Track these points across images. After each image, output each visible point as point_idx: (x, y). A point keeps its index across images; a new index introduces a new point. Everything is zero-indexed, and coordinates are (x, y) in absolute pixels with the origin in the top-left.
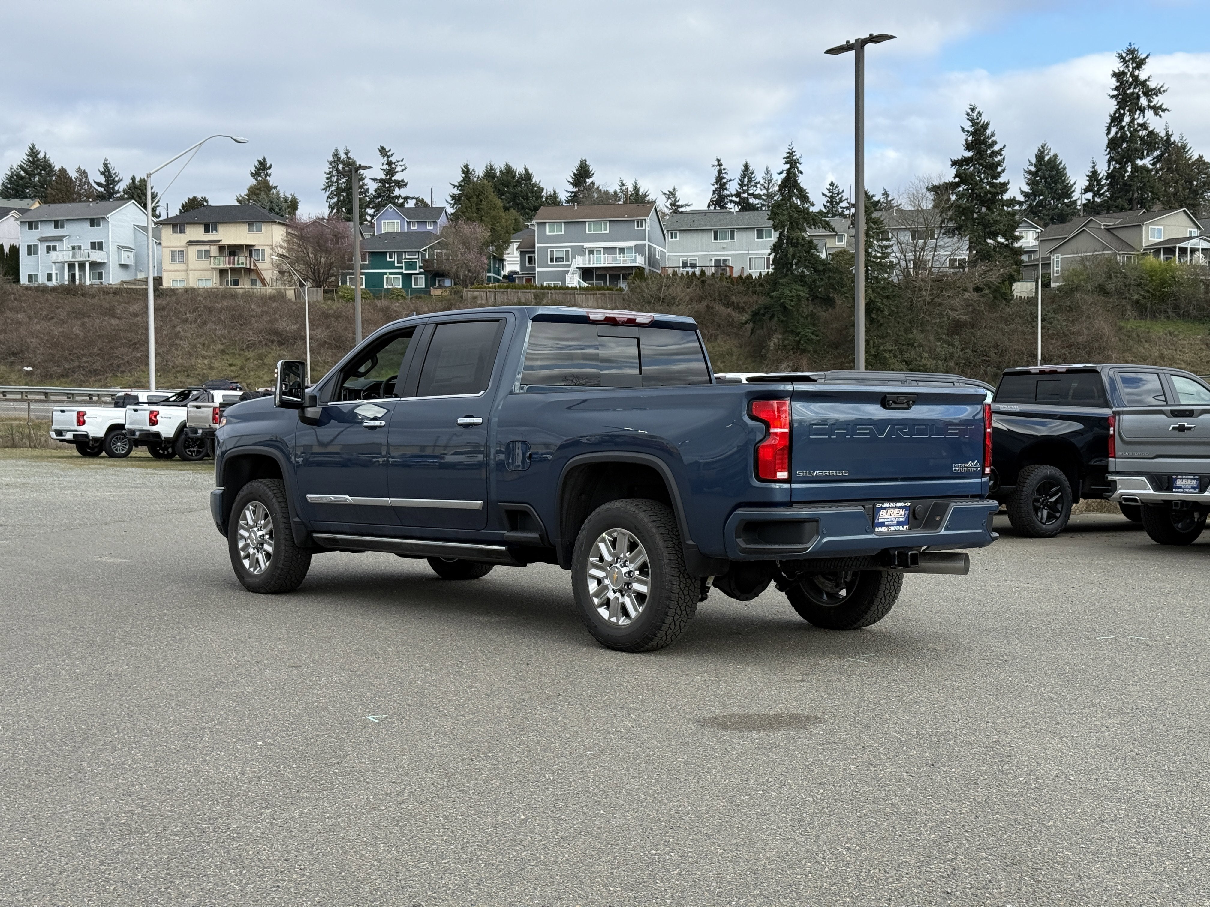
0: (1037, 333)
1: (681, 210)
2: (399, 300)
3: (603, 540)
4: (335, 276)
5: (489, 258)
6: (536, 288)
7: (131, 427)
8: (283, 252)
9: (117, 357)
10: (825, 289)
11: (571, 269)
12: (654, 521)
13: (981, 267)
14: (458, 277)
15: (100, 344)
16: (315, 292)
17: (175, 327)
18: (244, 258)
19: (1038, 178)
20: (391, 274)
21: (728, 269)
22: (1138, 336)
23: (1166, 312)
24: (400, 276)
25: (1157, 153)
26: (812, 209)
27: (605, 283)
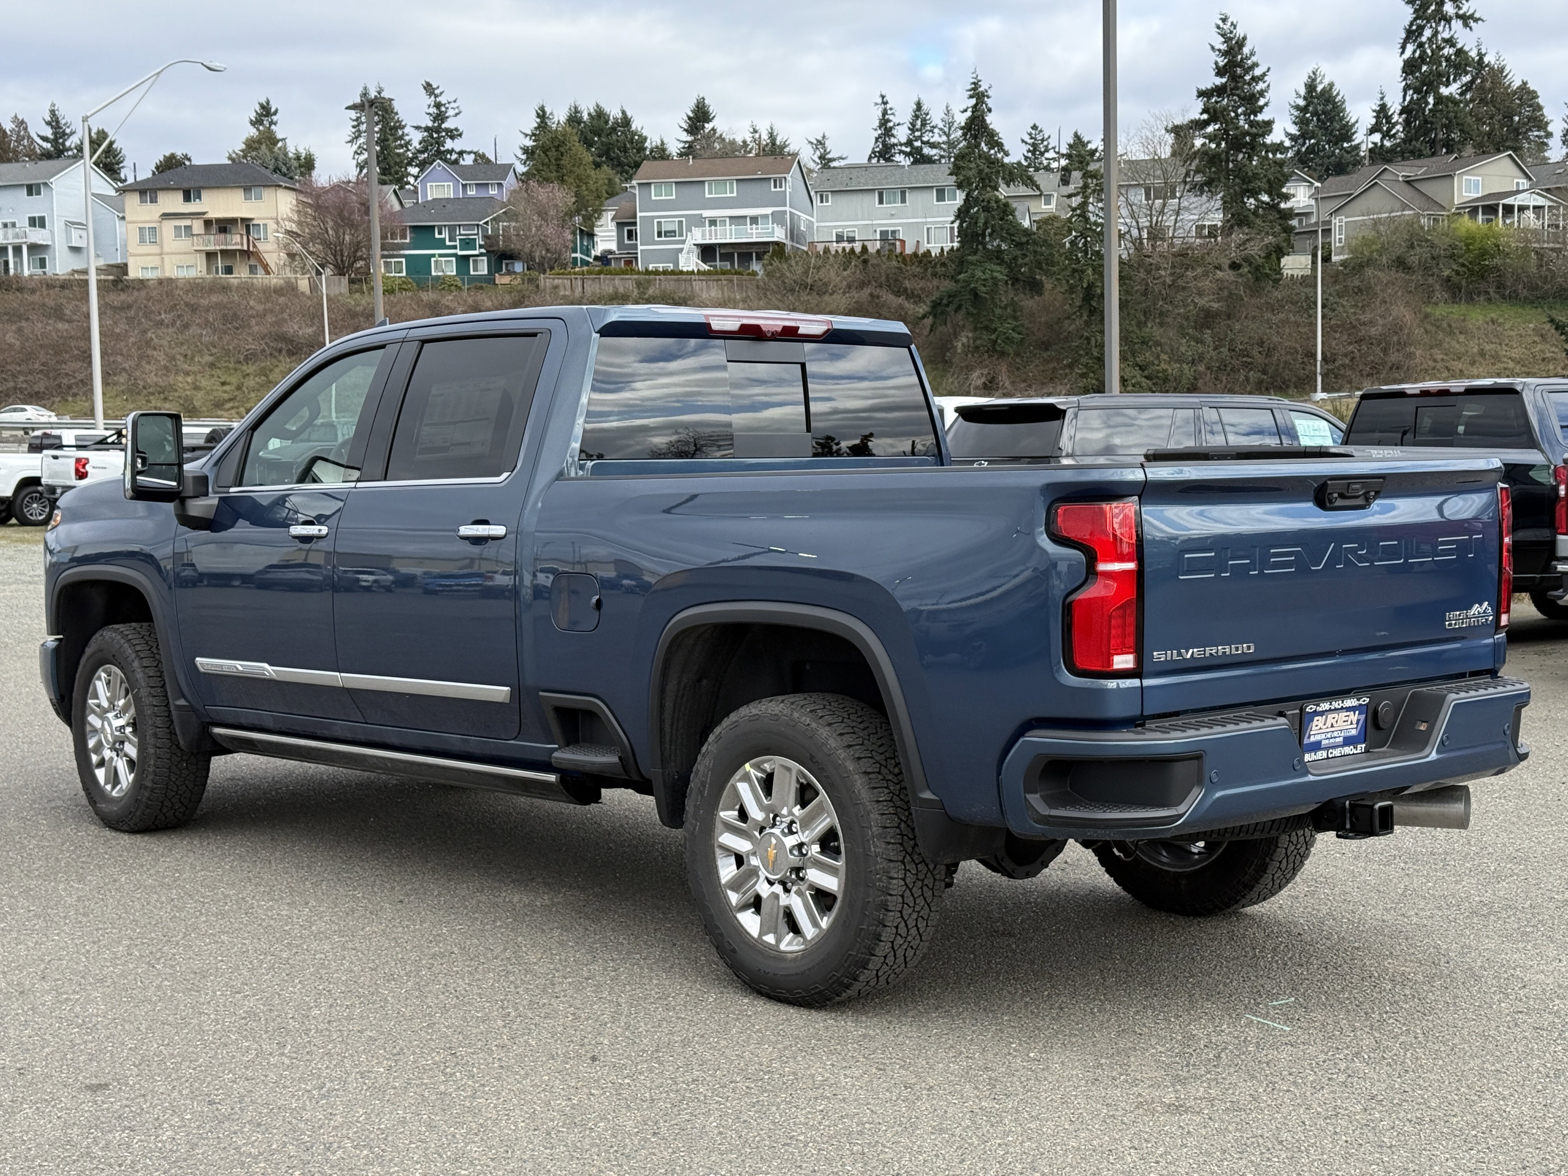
0: (1316, 324)
1: (833, 164)
2: (452, 291)
3: (746, 778)
4: (365, 259)
5: (574, 233)
6: (639, 273)
7: (50, 482)
8: (294, 228)
9: (67, 374)
10: (1030, 269)
11: (686, 247)
12: (849, 746)
13: (1238, 236)
14: (533, 259)
15: (43, 358)
16: (337, 282)
17: (145, 332)
18: (238, 236)
19: (1308, 115)
20: (441, 255)
21: (898, 243)
22: (1450, 326)
23: (1487, 292)
24: (454, 259)
25: (1467, 79)
26: (1006, 160)
27: (732, 264)
